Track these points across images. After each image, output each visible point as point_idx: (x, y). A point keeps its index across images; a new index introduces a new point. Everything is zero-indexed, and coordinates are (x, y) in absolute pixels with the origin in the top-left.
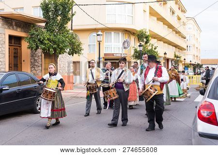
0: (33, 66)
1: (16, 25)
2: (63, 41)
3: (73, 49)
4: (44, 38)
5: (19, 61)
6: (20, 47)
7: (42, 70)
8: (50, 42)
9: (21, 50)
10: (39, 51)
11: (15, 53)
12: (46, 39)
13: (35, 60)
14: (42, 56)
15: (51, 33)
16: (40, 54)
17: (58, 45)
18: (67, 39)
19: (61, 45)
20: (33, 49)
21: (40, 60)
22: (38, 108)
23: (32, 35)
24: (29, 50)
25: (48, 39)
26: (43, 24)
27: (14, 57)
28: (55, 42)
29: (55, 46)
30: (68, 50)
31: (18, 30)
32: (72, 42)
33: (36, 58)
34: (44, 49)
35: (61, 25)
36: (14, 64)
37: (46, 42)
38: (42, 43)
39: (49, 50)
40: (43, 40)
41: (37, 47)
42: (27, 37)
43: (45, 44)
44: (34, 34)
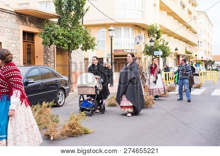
0: (46, 62)
1: (29, 21)
2: (77, 37)
3: (86, 44)
4: (59, 34)
5: (32, 57)
6: (33, 43)
7: (54, 66)
8: (65, 37)
9: (34, 45)
10: (53, 47)
11: (28, 49)
12: (61, 34)
13: (47, 56)
14: (54, 52)
15: (65, 28)
16: (52, 51)
17: (73, 41)
18: (81, 34)
19: (75, 40)
20: (48, 45)
21: (52, 56)
22: (59, 102)
24: (43, 46)
25: (63, 35)
26: (56, 20)
27: (27, 53)
28: (69, 38)
29: (70, 41)
30: (81, 45)
31: (32, 26)
32: (86, 37)
33: (49, 54)
34: (58, 45)
35: (75, 20)
36: (28, 61)
37: (61, 37)
39: (63, 46)
40: (57, 36)
41: (51, 42)
42: (41, 33)
43: (59, 40)
44: (48, 30)
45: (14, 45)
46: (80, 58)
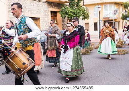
0: (63, 26)
1: (54, 6)
2: (79, 13)
3: (84, 16)
6: (56, 17)
9: (57, 18)
10: (66, 19)
12: (70, 12)
13: (64, 23)
14: (68, 21)
15: (72, 8)
16: (67, 20)
17: (76, 15)
19: (77, 14)
20: (63, 18)
23: (62, 10)
24: (61, 18)
25: (71, 12)
26: (68, 4)
28: (74, 13)
29: (75, 15)
30: (82, 17)
31: (55, 8)
32: (84, 13)
33: (65, 22)
34: (69, 18)
35: (77, 4)
37: (70, 13)
38: (67, 14)
39: (71, 18)
40: (68, 13)
41: (65, 17)
42: (60, 12)
43: (69, 15)
44: (63, 10)
45: (46, 19)
46: (83, 23)
